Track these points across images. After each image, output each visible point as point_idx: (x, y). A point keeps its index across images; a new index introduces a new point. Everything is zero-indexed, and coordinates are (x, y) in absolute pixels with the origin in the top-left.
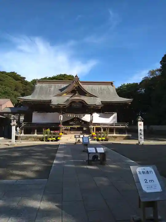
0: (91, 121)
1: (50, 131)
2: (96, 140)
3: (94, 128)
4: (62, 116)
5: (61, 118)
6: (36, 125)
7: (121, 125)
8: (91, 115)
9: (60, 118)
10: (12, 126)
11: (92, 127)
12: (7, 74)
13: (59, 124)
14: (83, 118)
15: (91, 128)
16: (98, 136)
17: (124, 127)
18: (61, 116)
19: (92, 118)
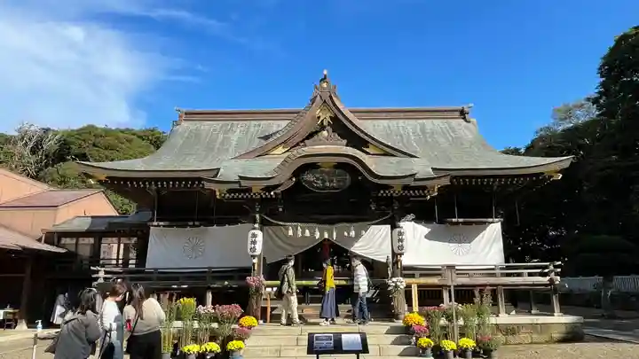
0: (396, 255)
1: (197, 306)
2: (429, 351)
3: (409, 286)
4: (259, 234)
5: (254, 242)
7: (530, 274)
8: (392, 228)
9: (249, 246)
11: (402, 282)
13: (247, 271)
14: (356, 245)
15: (396, 286)
16: (438, 331)
17: (545, 280)
18: (254, 236)
19: (401, 240)
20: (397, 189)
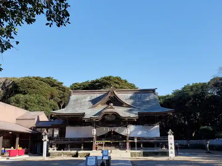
6: (69, 140)
7: (163, 140)
10: (43, 141)
12: (41, 80)
13: (92, 138)
18: (94, 130)
19: (128, 131)
20: (127, 119)
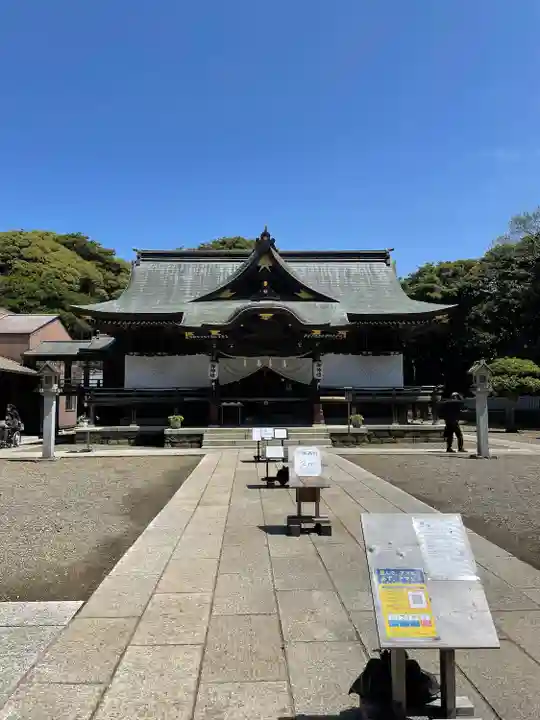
0: (315, 381)
4: (216, 365)
5: (214, 371)
6: (134, 394)
8: (314, 361)
9: (210, 373)
18: (213, 366)
19: (318, 370)
20: (317, 333)
